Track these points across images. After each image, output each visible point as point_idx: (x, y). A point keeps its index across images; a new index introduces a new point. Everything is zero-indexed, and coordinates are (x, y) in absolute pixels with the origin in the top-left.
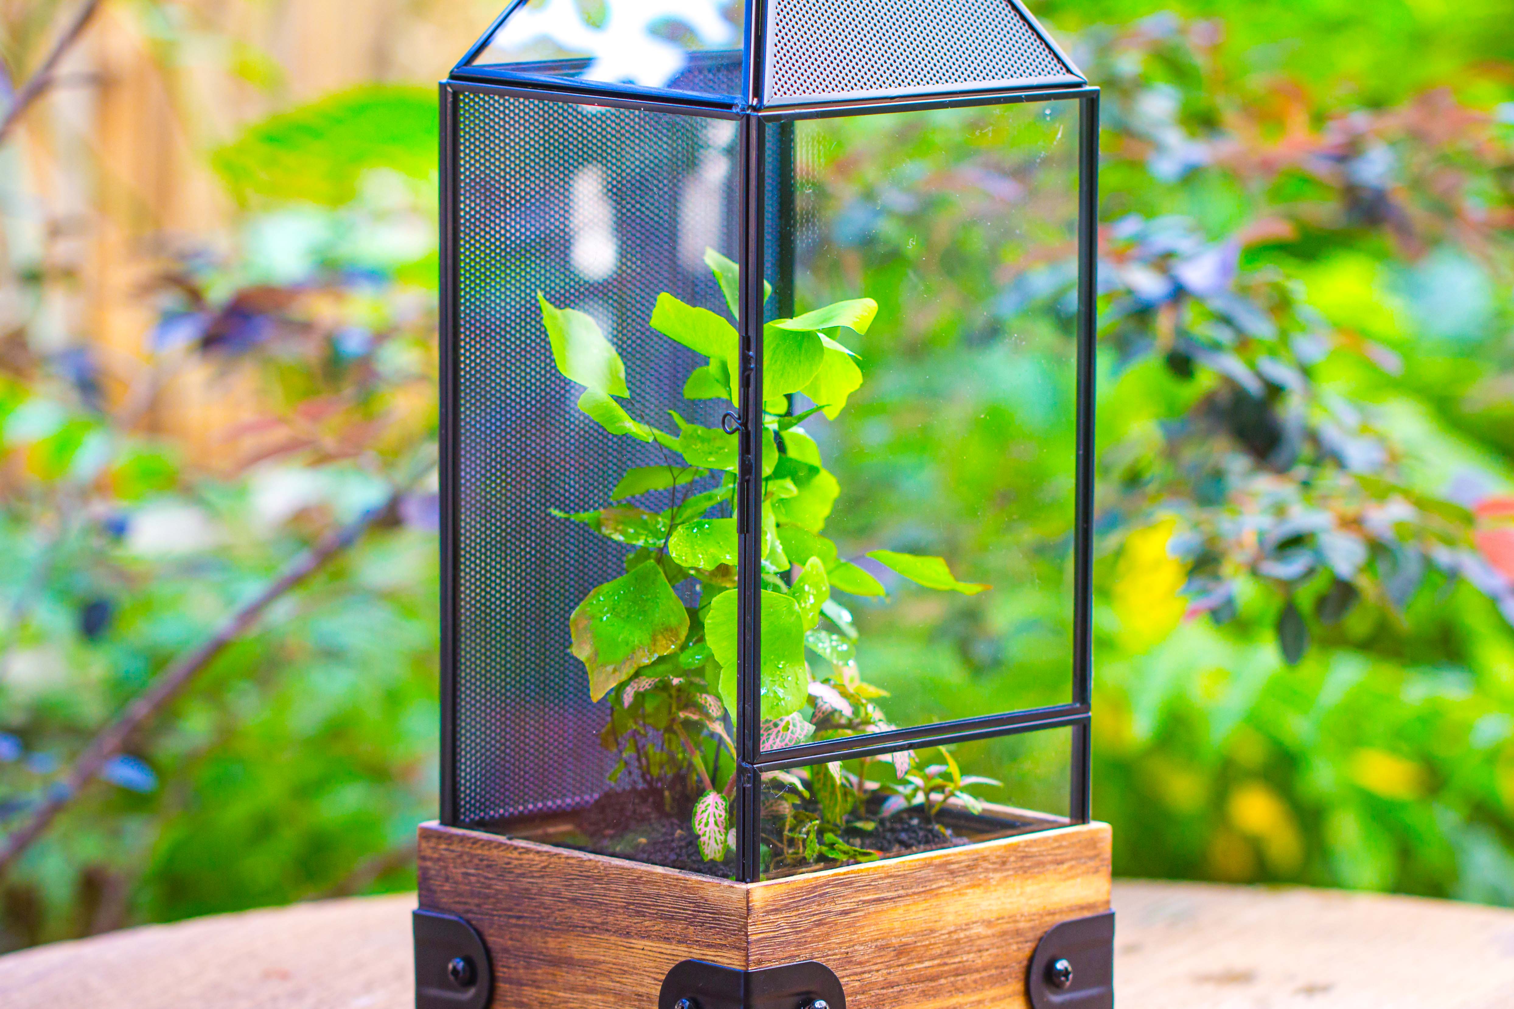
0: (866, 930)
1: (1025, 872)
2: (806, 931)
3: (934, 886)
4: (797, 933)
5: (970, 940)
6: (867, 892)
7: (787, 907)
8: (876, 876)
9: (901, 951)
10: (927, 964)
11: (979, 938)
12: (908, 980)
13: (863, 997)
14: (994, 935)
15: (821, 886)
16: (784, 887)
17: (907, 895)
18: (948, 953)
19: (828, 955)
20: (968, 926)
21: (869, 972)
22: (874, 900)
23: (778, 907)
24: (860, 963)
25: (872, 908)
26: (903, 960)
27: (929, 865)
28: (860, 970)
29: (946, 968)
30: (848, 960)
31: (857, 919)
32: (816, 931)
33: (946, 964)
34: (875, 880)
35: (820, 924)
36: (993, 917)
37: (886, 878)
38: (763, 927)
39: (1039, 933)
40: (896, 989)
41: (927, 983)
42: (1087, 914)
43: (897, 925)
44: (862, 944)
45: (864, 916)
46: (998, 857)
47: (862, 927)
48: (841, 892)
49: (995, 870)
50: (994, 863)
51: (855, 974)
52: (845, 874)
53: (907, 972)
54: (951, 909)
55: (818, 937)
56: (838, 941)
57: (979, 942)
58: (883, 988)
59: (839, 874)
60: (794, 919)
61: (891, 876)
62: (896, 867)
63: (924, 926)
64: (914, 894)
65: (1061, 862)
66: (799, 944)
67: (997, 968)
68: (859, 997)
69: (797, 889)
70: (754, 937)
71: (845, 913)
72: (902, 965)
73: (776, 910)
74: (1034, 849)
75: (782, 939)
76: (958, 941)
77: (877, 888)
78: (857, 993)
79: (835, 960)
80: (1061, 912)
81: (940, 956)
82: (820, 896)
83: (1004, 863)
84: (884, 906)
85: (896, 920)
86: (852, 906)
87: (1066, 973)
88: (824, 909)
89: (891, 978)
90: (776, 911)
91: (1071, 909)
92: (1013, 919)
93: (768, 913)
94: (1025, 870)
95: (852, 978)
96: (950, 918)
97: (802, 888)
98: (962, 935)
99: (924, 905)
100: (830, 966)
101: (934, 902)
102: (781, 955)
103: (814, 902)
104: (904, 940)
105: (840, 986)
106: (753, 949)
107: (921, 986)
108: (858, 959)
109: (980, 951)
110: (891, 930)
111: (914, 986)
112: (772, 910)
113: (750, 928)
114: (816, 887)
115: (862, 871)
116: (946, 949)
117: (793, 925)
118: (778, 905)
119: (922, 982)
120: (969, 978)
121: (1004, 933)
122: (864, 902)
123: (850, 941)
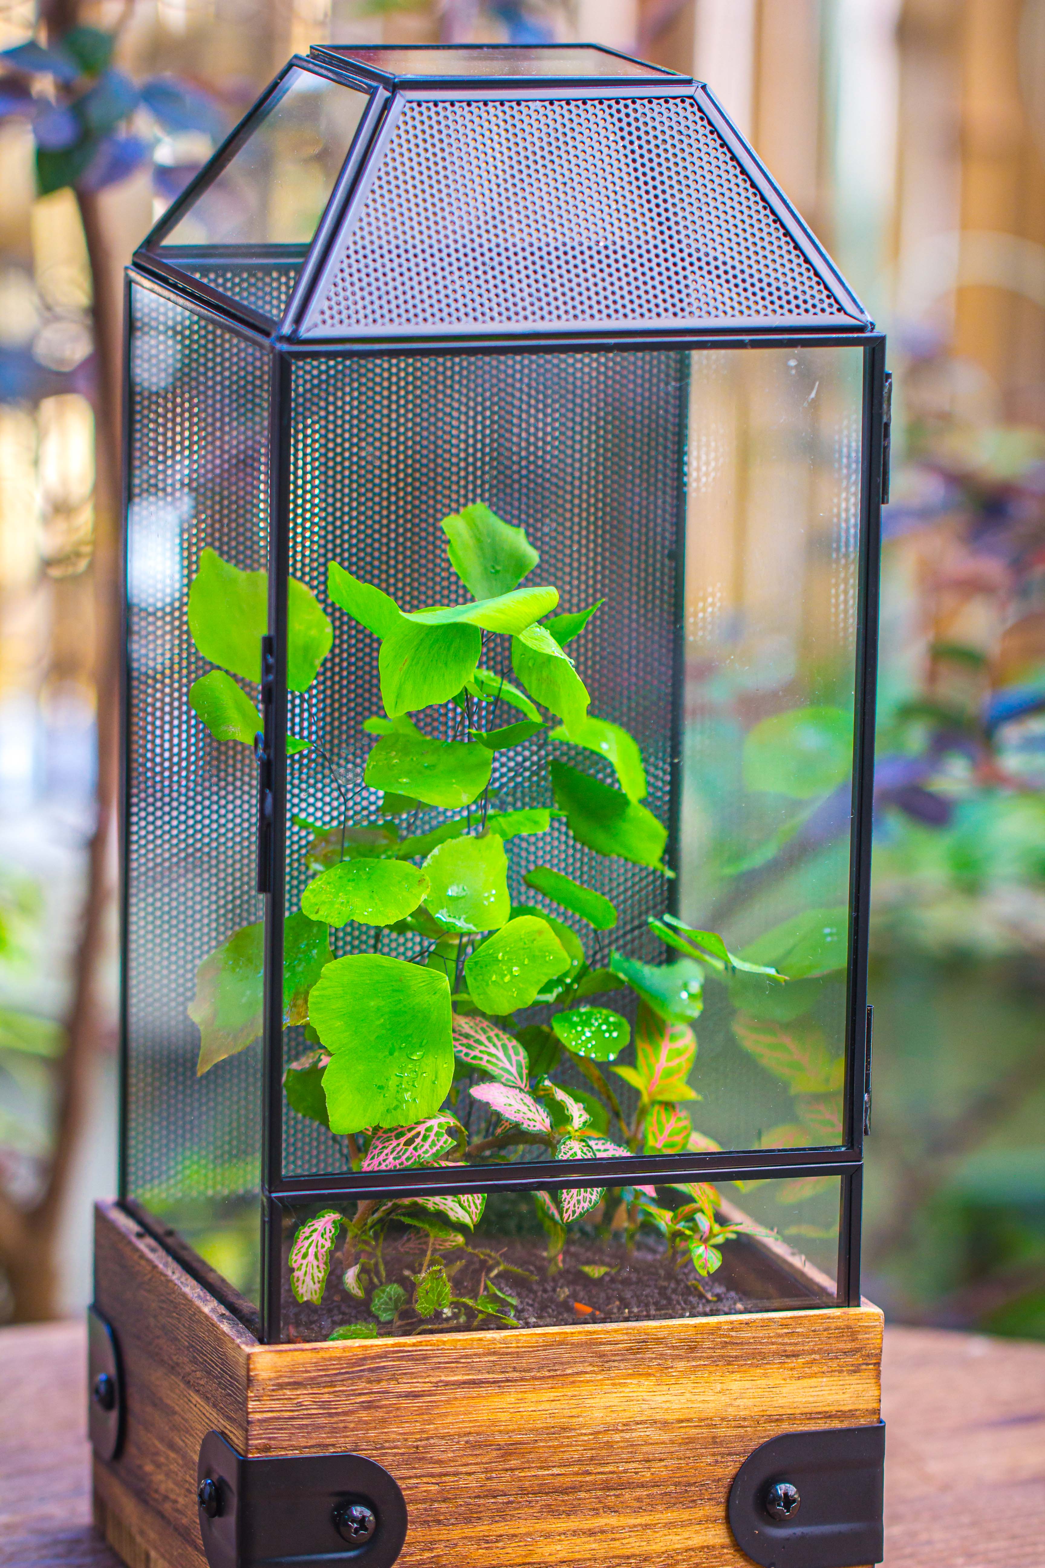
0: (450, 1419)
1: (729, 1363)
2: (345, 1413)
3: (569, 1371)
4: (331, 1415)
5: (632, 1445)
6: (453, 1371)
7: (313, 1382)
8: (469, 1352)
9: (508, 1451)
10: (556, 1471)
11: (647, 1444)
12: (522, 1488)
13: (444, 1505)
14: (672, 1442)
15: (373, 1358)
16: (309, 1355)
17: (522, 1379)
18: (592, 1459)
19: (383, 1448)
20: (627, 1426)
21: (455, 1474)
22: (464, 1383)
23: (300, 1379)
24: (440, 1462)
25: (460, 1393)
26: (514, 1463)
27: (561, 1343)
28: (439, 1470)
29: (588, 1478)
30: (417, 1456)
31: (435, 1405)
32: (364, 1415)
33: (588, 1473)
34: (466, 1356)
35: (369, 1406)
36: (670, 1417)
37: (484, 1355)
38: (276, 1405)
39: (754, 1445)
40: (500, 1499)
41: (555, 1496)
42: (836, 1424)
43: (503, 1416)
44: (443, 1438)
45: (448, 1402)
46: (681, 1340)
47: (446, 1415)
48: (406, 1368)
49: (679, 1358)
50: (674, 1348)
51: (432, 1475)
52: (414, 1345)
53: (520, 1479)
54: (600, 1401)
55: (366, 1423)
56: (400, 1430)
57: (645, 1449)
58: (478, 1497)
59: (405, 1345)
60: (326, 1397)
61: (495, 1353)
62: (504, 1341)
63: (551, 1422)
64: (534, 1378)
65: (795, 1355)
66: (334, 1431)
67: (676, 1484)
68: (436, 1505)
69: (331, 1359)
70: (258, 1416)
71: (416, 1395)
72: (512, 1470)
73: (295, 1383)
74: (746, 1335)
75: (305, 1422)
76: (609, 1445)
77: (469, 1368)
78: (433, 1501)
79: (395, 1455)
80: (792, 1418)
81: (579, 1462)
82: (371, 1370)
83: (692, 1349)
84: (482, 1391)
85: (503, 1410)
86: (427, 1387)
87: (788, 1500)
88: (376, 1388)
89: (492, 1485)
90: (297, 1385)
91: (810, 1416)
92: (706, 1422)
93: (281, 1386)
94: (729, 1361)
95: (425, 1480)
96: (598, 1414)
97: (340, 1358)
98: (617, 1437)
99: (552, 1395)
100: (386, 1462)
101: (570, 1391)
102: (303, 1442)
103: (360, 1377)
104: (517, 1437)
105: (397, 1491)
106: (255, 1431)
107: (544, 1499)
108: (437, 1456)
109: (648, 1461)
110: (494, 1423)
111: (531, 1497)
112: (289, 1384)
113: (251, 1405)
114: (365, 1359)
115: (444, 1342)
116: (589, 1454)
117: (323, 1405)
118: (299, 1378)
119: (547, 1494)
120: (627, 1495)
121: (689, 1441)
122: (447, 1384)
123: (422, 1431)
